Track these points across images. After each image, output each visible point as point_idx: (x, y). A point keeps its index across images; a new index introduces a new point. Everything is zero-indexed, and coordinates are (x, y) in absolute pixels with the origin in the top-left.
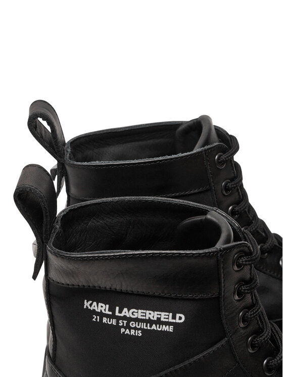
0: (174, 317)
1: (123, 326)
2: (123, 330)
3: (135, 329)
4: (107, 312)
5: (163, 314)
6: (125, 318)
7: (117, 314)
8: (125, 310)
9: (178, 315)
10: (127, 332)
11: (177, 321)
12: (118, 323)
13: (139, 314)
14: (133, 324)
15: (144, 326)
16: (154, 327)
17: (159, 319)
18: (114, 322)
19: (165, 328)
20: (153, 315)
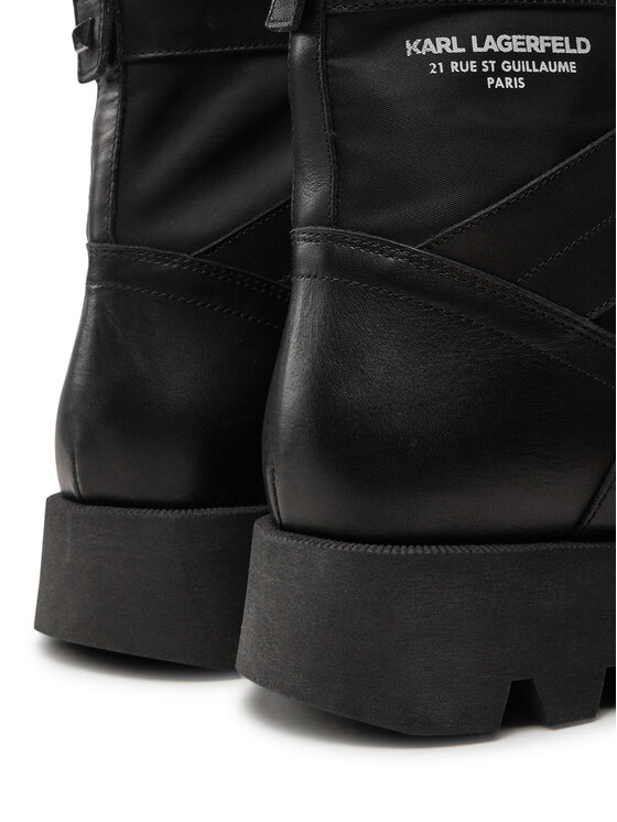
0: (573, 45)
1: (490, 74)
2: (490, 81)
3: (512, 74)
4: (457, 50)
5: (554, 39)
6: (491, 54)
7: (476, 49)
8: (489, 38)
9: (579, 40)
10: (499, 83)
11: (581, 51)
12: (480, 67)
13: (514, 43)
14: (507, 66)
15: (524, 66)
16: (543, 67)
17: (549, 49)
18: (472, 66)
19: (563, 67)
20: (537, 43)
